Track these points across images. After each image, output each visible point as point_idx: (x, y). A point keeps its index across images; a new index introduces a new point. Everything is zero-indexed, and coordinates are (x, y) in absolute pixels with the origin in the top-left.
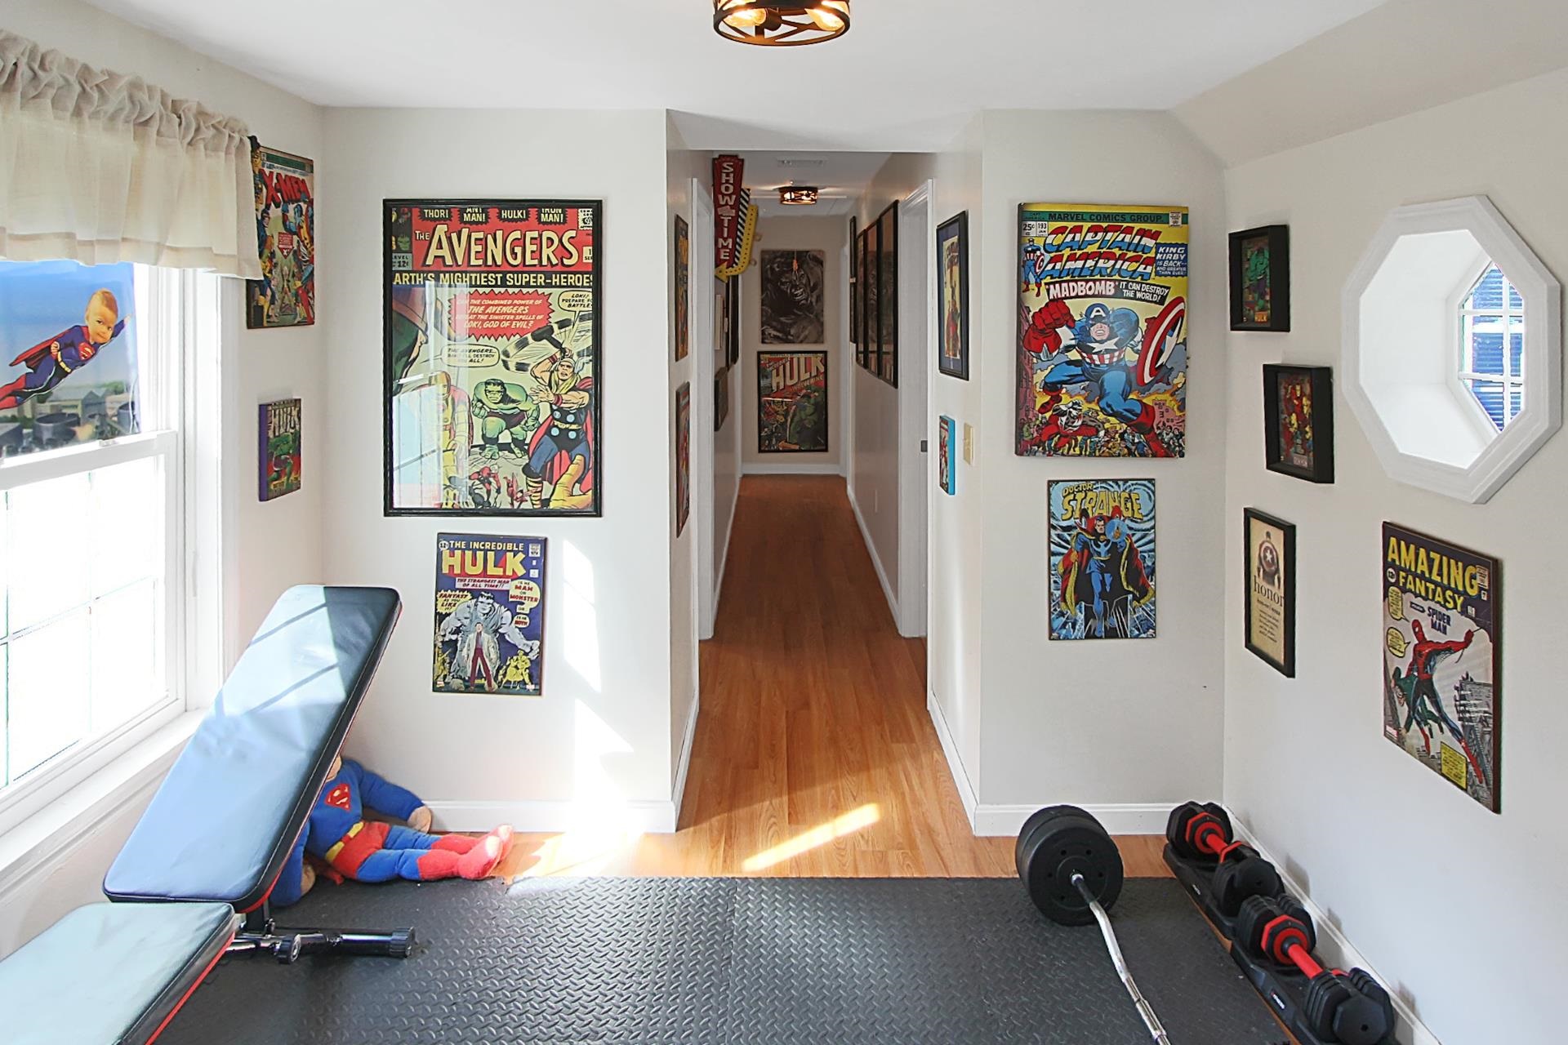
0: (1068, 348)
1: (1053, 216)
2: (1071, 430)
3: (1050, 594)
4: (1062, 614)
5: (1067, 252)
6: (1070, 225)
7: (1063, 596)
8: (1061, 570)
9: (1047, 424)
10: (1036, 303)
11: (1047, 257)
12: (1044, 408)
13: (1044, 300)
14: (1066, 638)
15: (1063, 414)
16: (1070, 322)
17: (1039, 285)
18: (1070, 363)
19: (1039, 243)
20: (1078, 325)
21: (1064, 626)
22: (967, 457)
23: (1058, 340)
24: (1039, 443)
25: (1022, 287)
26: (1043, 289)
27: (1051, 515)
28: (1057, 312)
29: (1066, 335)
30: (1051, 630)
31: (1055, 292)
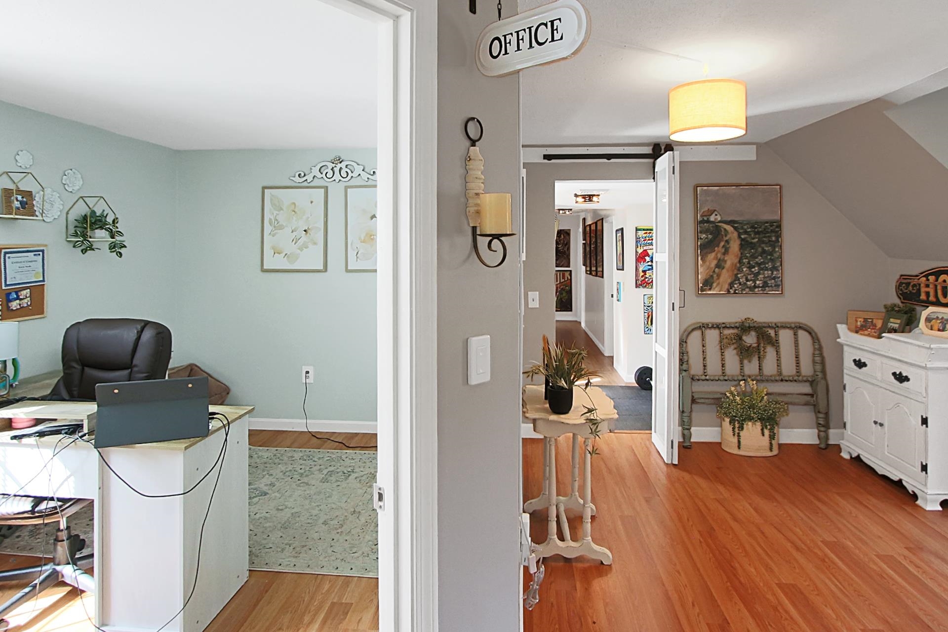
0: (648, 262)
1: (644, 230)
2: (649, 282)
3: (644, 323)
4: (647, 328)
5: (648, 238)
6: (648, 232)
7: (648, 323)
8: (647, 316)
9: (643, 280)
10: (640, 251)
11: (643, 240)
12: (642, 276)
13: (642, 250)
14: (648, 334)
15: (647, 278)
16: (648, 255)
17: (641, 246)
18: (649, 265)
19: (641, 236)
20: (650, 256)
21: (648, 330)
22: (624, 291)
23: (645, 260)
24: (641, 285)
25: (637, 247)
26: (642, 247)
27: (644, 303)
28: (645, 253)
29: (648, 259)
30: (645, 332)
31: (645, 248)
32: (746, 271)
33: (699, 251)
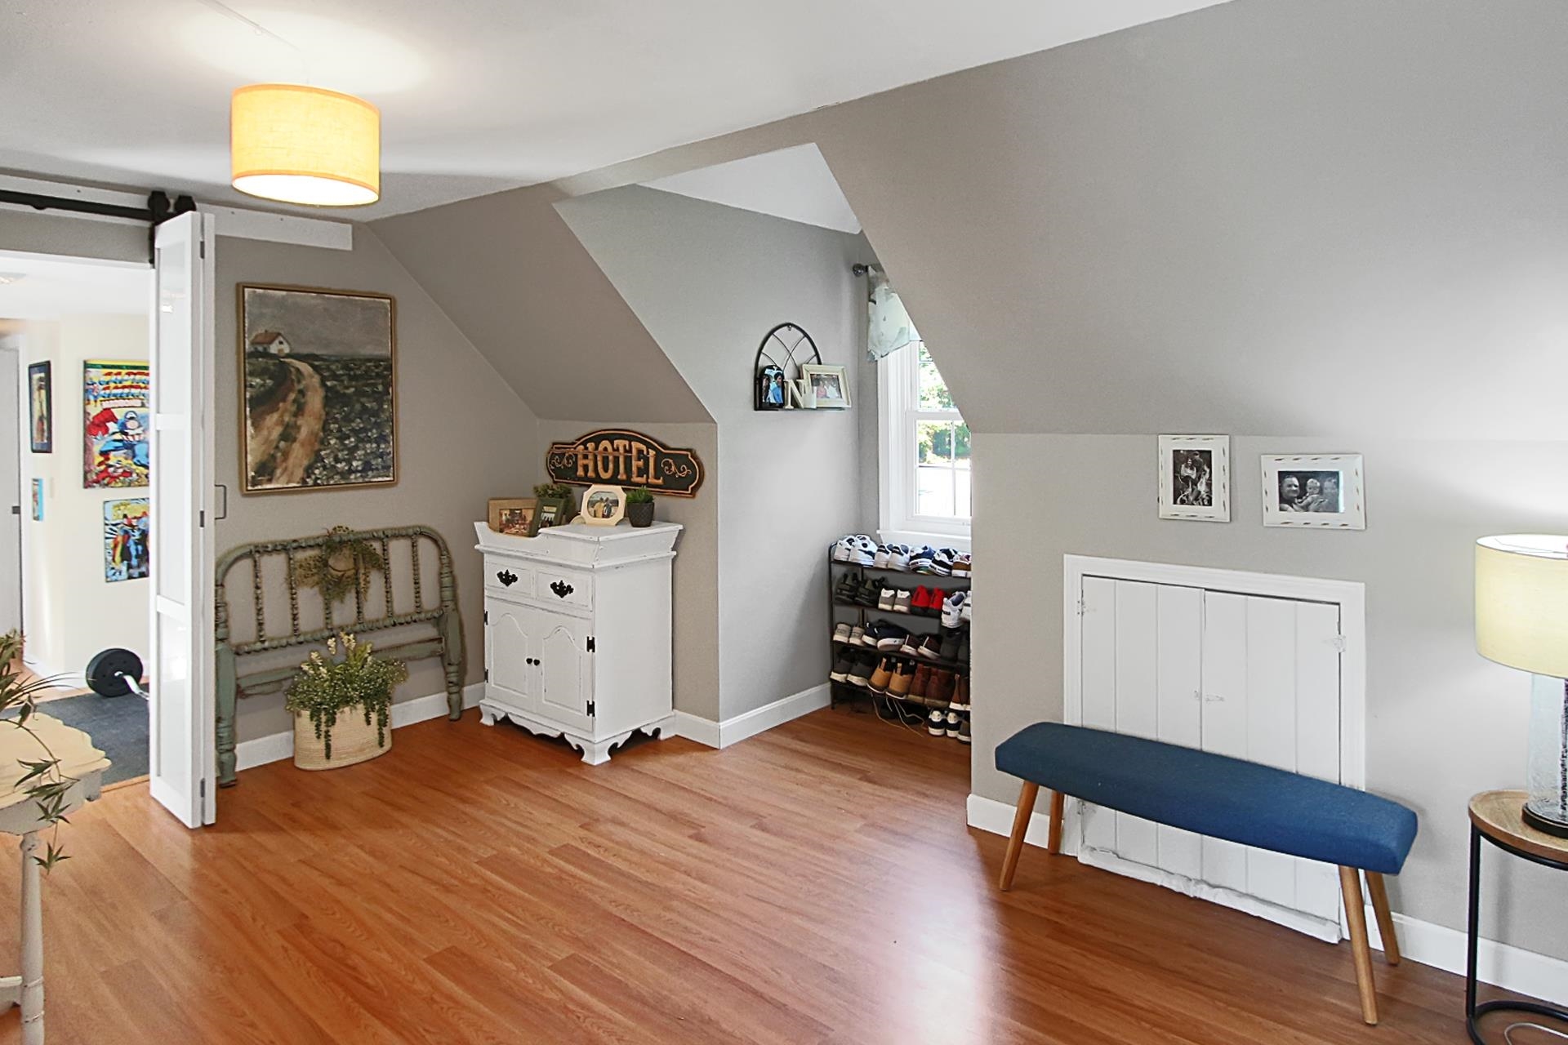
0: (114, 433)
1: (104, 367)
2: (116, 474)
3: (106, 559)
4: (113, 568)
5: (112, 385)
6: (115, 371)
7: (114, 560)
8: (112, 546)
9: (102, 472)
10: (95, 410)
11: (101, 387)
12: (100, 464)
13: (99, 410)
15: (111, 466)
16: (115, 420)
17: (96, 401)
18: (115, 441)
19: (96, 380)
20: (120, 422)
21: (114, 574)
22: (52, 495)
23: (106, 430)
24: (97, 482)
25: (86, 402)
26: (99, 403)
27: (106, 519)
28: (108, 415)
29: (112, 427)
30: (107, 577)
31: (106, 405)
32: (335, 444)
33: (248, 409)
